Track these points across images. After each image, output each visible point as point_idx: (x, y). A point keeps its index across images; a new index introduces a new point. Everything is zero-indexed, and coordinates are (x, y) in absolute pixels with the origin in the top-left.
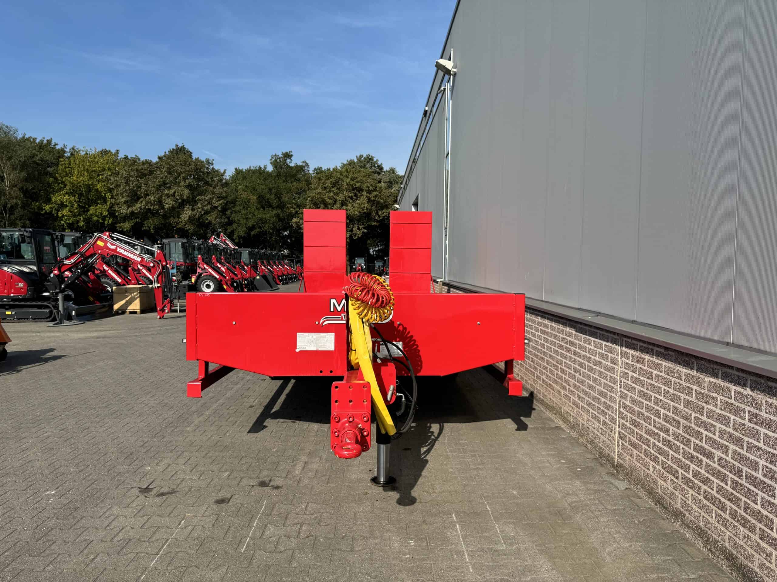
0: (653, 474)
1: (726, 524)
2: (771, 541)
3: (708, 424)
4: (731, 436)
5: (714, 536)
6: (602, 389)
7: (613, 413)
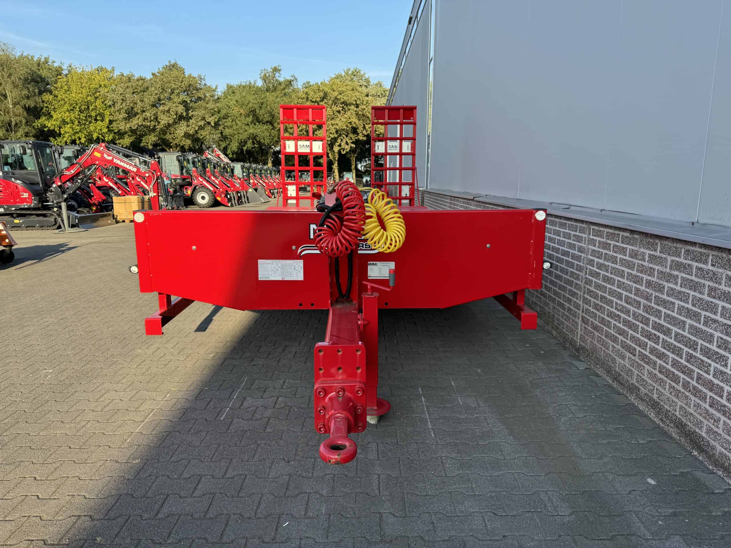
0: (611, 354)
1: (678, 395)
2: (719, 408)
3: (668, 301)
4: (688, 312)
5: (666, 406)
6: (568, 277)
7: (577, 299)
